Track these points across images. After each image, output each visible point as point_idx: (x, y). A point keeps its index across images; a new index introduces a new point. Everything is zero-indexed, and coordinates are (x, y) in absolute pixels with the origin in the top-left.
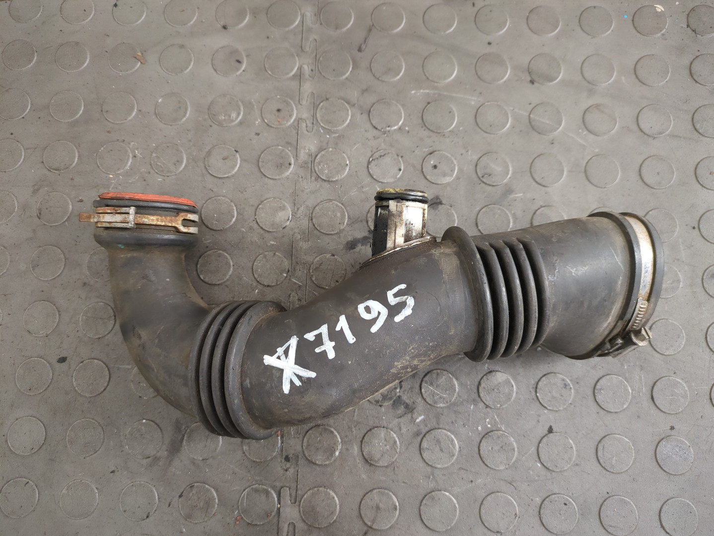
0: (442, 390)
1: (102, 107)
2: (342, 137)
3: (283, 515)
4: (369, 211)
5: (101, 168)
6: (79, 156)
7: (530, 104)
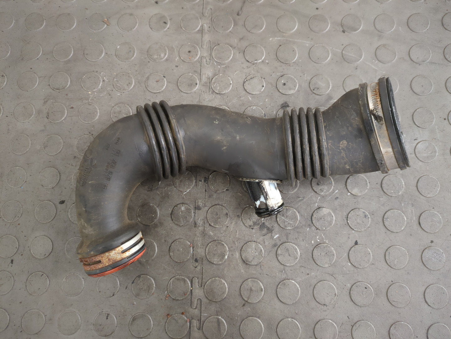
0: (290, 219)
1: (84, 52)
2: (228, 67)
3: (194, 294)
4: (244, 111)
5: (84, 88)
6: (71, 81)
7: (343, 45)
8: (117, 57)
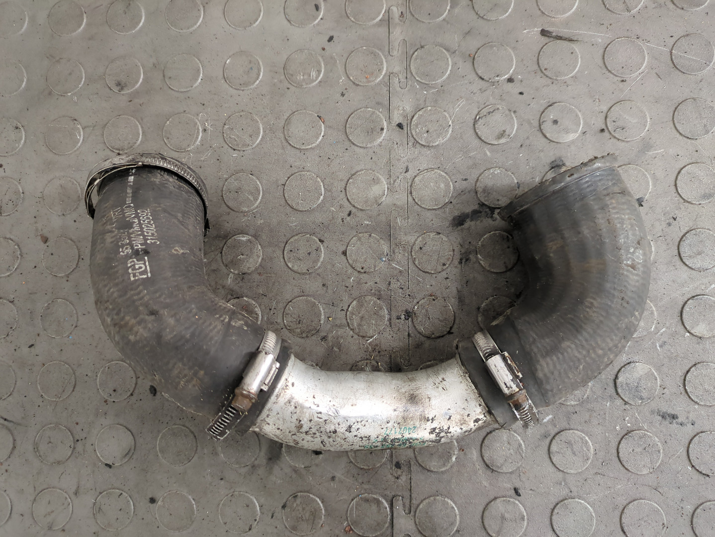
1: (164, 73)
2: (442, 92)
3: (396, 526)
4: (478, 180)
5: (169, 145)
6: (143, 133)
7: (671, 37)
8: (226, 81)
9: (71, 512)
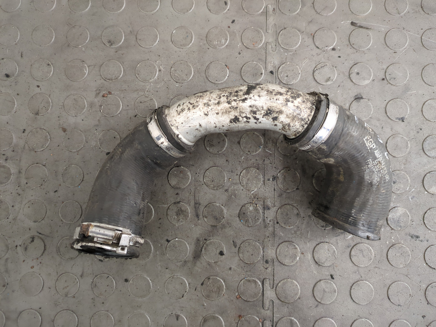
1: (136, 37)
2: (295, 54)
3: (265, 295)
5: (139, 78)
6: (124, 71)
7: (422, 29)
8: (173, 43)
9: (78, 287)
